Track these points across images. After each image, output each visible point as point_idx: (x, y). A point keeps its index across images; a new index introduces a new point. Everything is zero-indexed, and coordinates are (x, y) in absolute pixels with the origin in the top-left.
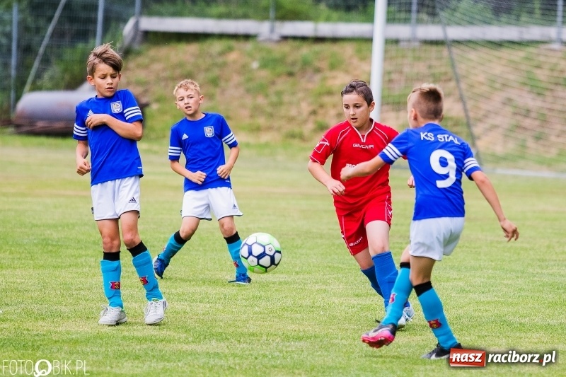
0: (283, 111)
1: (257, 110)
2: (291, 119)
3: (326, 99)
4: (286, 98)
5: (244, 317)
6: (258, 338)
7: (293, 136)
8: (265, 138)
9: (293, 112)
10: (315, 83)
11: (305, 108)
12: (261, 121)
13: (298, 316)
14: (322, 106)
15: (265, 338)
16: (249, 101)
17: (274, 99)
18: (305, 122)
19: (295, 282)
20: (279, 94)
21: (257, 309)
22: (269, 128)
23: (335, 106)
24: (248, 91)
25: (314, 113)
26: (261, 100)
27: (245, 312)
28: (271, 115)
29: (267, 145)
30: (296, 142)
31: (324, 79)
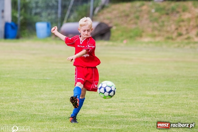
0: (165, 28)
1: (154, 29)
2: (168, 32)
3: (182, 24)
4: (166, 23)
5: (156, 108)
6: (163, 116)
7: (168, 38)
8: (158, 39)
9: (169, 29)
10: (176, 17)
11: (173, 27)
12: (156, 33)
13: (177, 107)
14: (180, 26)
15: (165, 116)
16: (151, 25)
17: (161, 24)
18: (173, 33)
19: (175, 95)
20: (163, 22)
21: (161, 105)
22: (159, 36)
23: (185, 26)
24: (151, 21)
25: (177, 29)
26: (156, 25)
27: (157, 106)
28: (160, 31)
29: (158, 42)
30: (170, 41)
31: (181, 16)
